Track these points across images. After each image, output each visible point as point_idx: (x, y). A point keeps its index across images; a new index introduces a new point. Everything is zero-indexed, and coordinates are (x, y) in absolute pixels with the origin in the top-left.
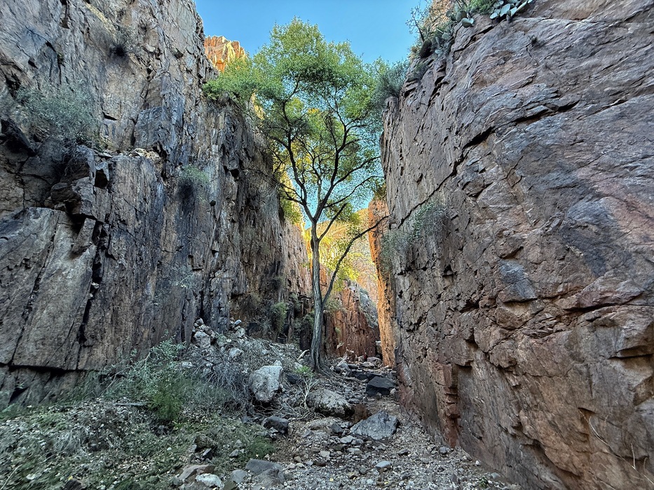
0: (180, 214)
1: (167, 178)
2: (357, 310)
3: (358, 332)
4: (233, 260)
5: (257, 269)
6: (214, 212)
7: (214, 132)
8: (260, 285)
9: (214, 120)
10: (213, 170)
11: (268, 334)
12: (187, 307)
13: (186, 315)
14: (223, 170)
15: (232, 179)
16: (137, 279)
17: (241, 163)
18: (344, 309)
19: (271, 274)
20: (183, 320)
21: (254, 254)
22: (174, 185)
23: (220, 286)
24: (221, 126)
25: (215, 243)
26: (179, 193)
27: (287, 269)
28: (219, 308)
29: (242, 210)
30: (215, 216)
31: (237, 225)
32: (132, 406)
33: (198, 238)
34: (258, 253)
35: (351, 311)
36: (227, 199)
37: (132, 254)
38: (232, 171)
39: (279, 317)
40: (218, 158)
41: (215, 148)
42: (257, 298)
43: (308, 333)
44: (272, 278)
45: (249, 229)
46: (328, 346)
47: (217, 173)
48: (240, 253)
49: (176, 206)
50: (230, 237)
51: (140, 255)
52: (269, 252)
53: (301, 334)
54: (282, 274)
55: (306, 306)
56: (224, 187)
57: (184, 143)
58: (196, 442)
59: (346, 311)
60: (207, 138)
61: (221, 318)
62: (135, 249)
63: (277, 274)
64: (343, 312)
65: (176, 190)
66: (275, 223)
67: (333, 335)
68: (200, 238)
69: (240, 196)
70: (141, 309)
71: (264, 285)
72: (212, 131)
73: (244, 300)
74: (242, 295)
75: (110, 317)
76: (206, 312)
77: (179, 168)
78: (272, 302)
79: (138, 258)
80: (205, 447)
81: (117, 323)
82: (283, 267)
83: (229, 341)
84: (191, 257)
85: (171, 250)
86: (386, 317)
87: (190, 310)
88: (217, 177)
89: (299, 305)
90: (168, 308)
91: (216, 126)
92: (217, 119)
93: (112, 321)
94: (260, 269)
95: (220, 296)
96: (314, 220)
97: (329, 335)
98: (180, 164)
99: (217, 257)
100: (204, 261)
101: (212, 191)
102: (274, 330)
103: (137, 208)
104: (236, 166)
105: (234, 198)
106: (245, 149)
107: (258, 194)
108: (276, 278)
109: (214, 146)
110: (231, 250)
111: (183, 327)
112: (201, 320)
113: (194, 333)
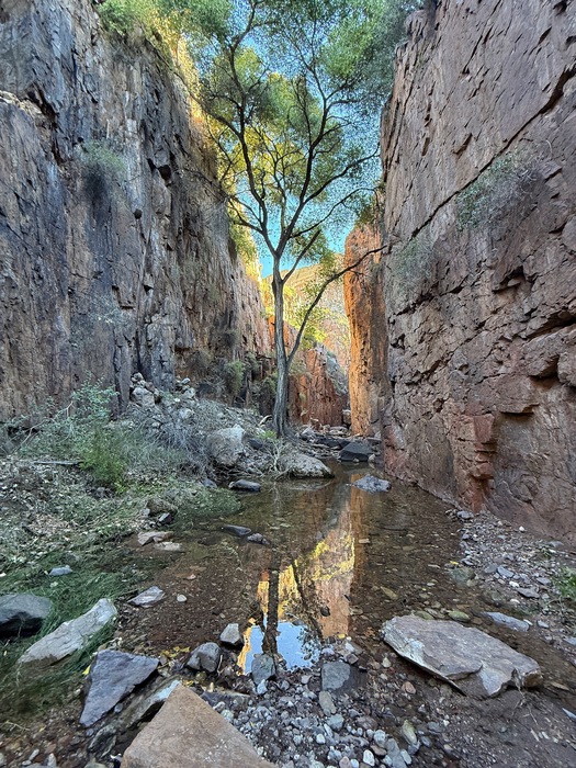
0: (91, 223)
1: (62, 161)
2: (324, 375)
3: (324, 400)
4: (173, 303)
5: (204, 318)
6: (141, 228)
7: (127, 97)
8: (210, 340)
9: (125, 77)
10: (132, 162)
11: (222, 397)
12: (119, 356)
13: (119, 365)
14: (147, 166)
15: (162, 182)
16: (39, 305)
17: (172, 157)
18: (309, 374)
19: (222, 328)
20: (116, 371)
21: (200, 299)
22: (76, 176)
23: (159, 334)
24: (137, 88)
25: (148, 276)
26: (86, 190)
27: (240, 323)
28: (161, 362)
29: (180, 233)
30: (142, 235)
31: (174, 254)
32: (58, 465)
33: (122, 262)
34: (205, 298)
35: (317, 377)
36: (158, 213)
37: (23, 266)
38: (160, 169)
39: (234, 378)
40: (137, 144)
41: (132, 125)
42: (207, 354)
43: (268, 398)
44: (224, 331)
45: (190, 262)
46: (291, 414)
47: (139, 168)
48: (182, 294)
49: (83, 209)
50: (167, 271)
51: (37, 270)
52: (218, 297)
53: (260, 399)
54: (235, 327)
55: (265, 368)
56: (151, 193)
57: (81, 104)
58: (148, 506)
59: (311, 376)
60: (118, 107)
61: (164, 375)
62: (28, 260)
63: (230, 326)
64: (307, 377)
65: (79, 183)
66: (224, 259)
67: (296, 401)
68: (125, 262)
69: (176, 211)
70: (53, 349)
71: (214, 339)
72: (124, 95)
73: (191, 356)
74: (188, 349)
75: (7, 353)
76: (145, 365)
77: (78, 146)
78: (226, 360)
79: (35, 275)
80: (162, 512)
81: (20, 363)
82: (236, 318)
83: (178, 400)
84: (116, 289)
85: (84, 274)
86: (360, 381)
87: (124, 360)
88: (139, 173)
89: (257, 366)
90: (93, 354)
91: (129, 89)
92: (129, 75)
93: (11, 358)
94: (208, 320)
95: (160, 347)
96: (277, 254)
97: (293, 401)
98: (80, 140)
99: (151, 295)
100: (134, 297)
101: (135, 197)
102: (230, 392)
103: (19, 193)
104: (166, 161)
105: (168, 212)
106: (177, 137)
107: (199, 214)
108: (229, 332)
109: (129, 122)
110: (168, 287)
111: (116, 380)
112: (140, 375)
113: (132, 390)
